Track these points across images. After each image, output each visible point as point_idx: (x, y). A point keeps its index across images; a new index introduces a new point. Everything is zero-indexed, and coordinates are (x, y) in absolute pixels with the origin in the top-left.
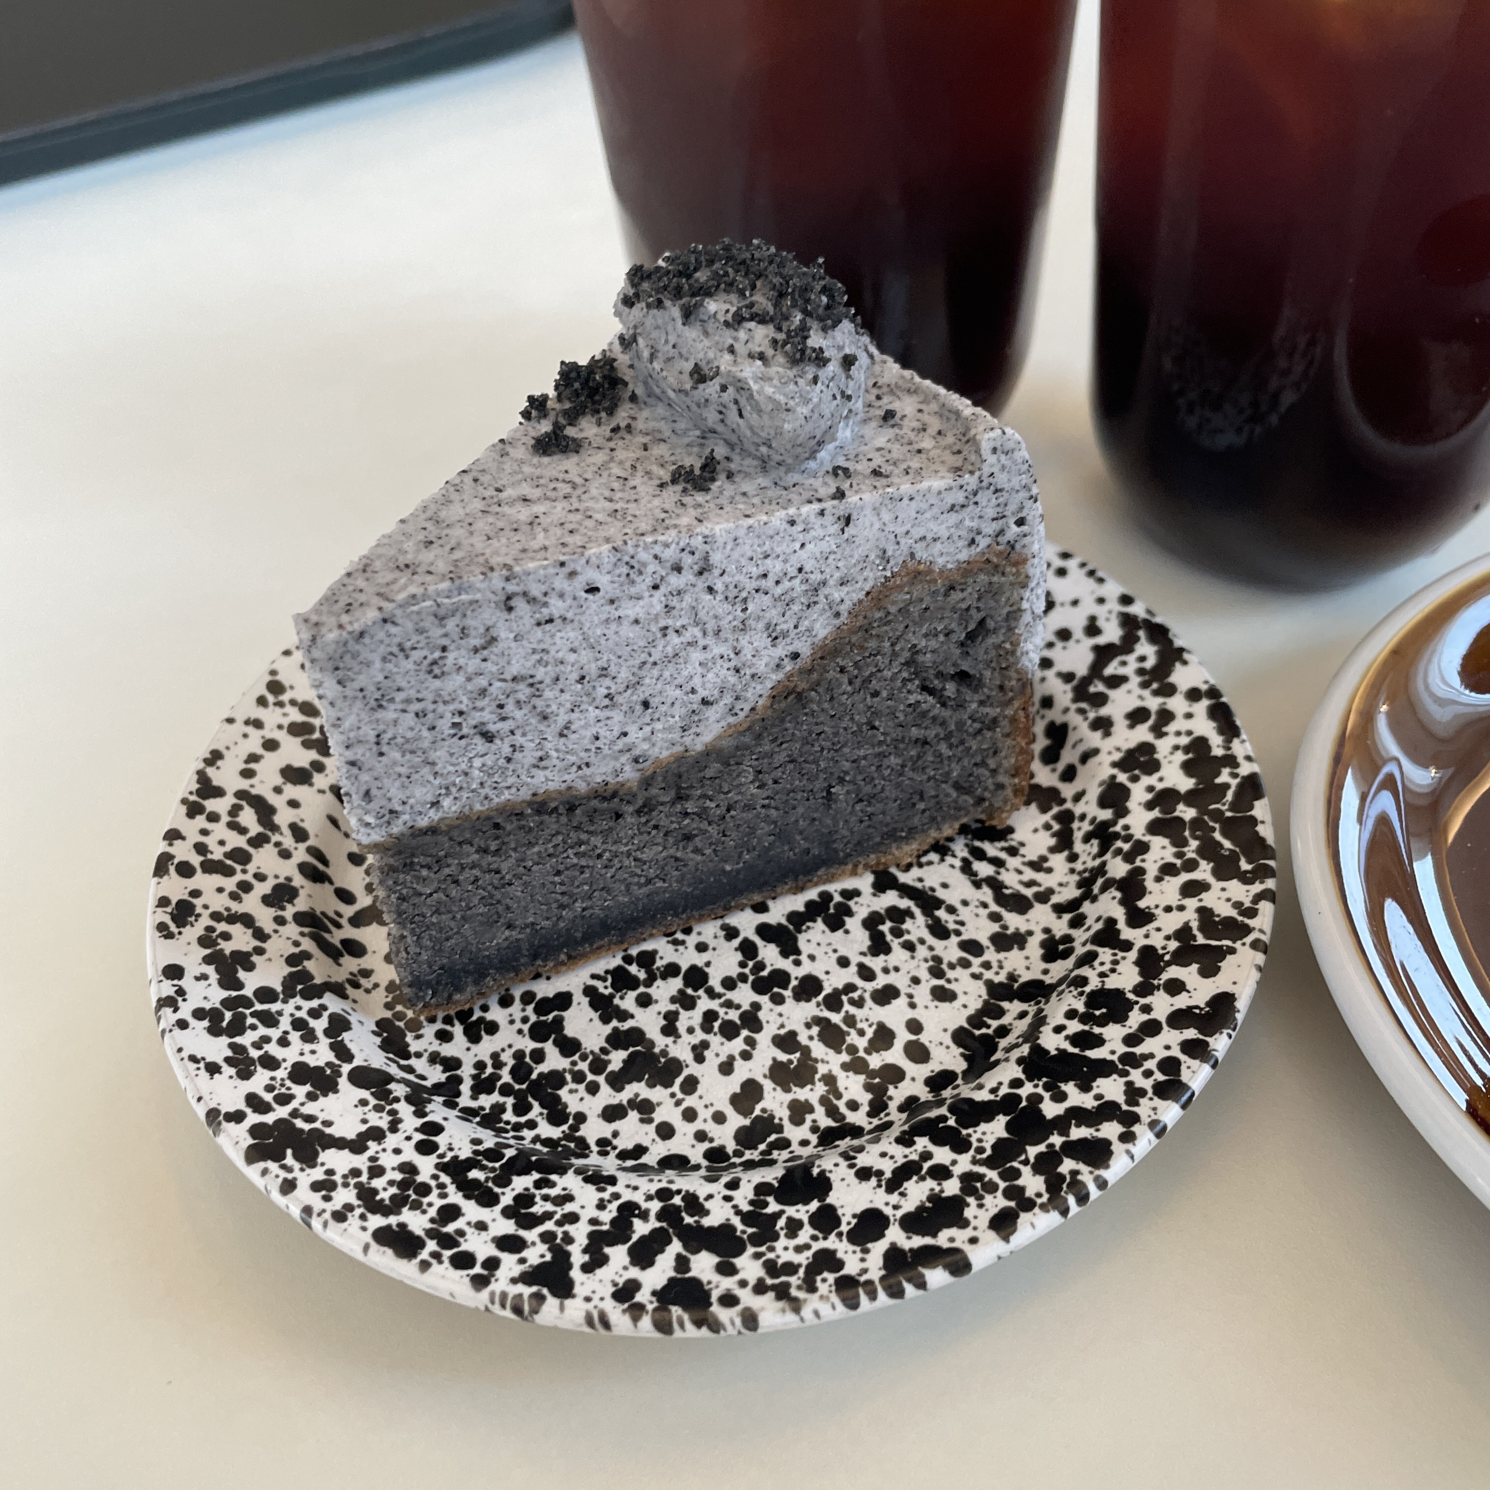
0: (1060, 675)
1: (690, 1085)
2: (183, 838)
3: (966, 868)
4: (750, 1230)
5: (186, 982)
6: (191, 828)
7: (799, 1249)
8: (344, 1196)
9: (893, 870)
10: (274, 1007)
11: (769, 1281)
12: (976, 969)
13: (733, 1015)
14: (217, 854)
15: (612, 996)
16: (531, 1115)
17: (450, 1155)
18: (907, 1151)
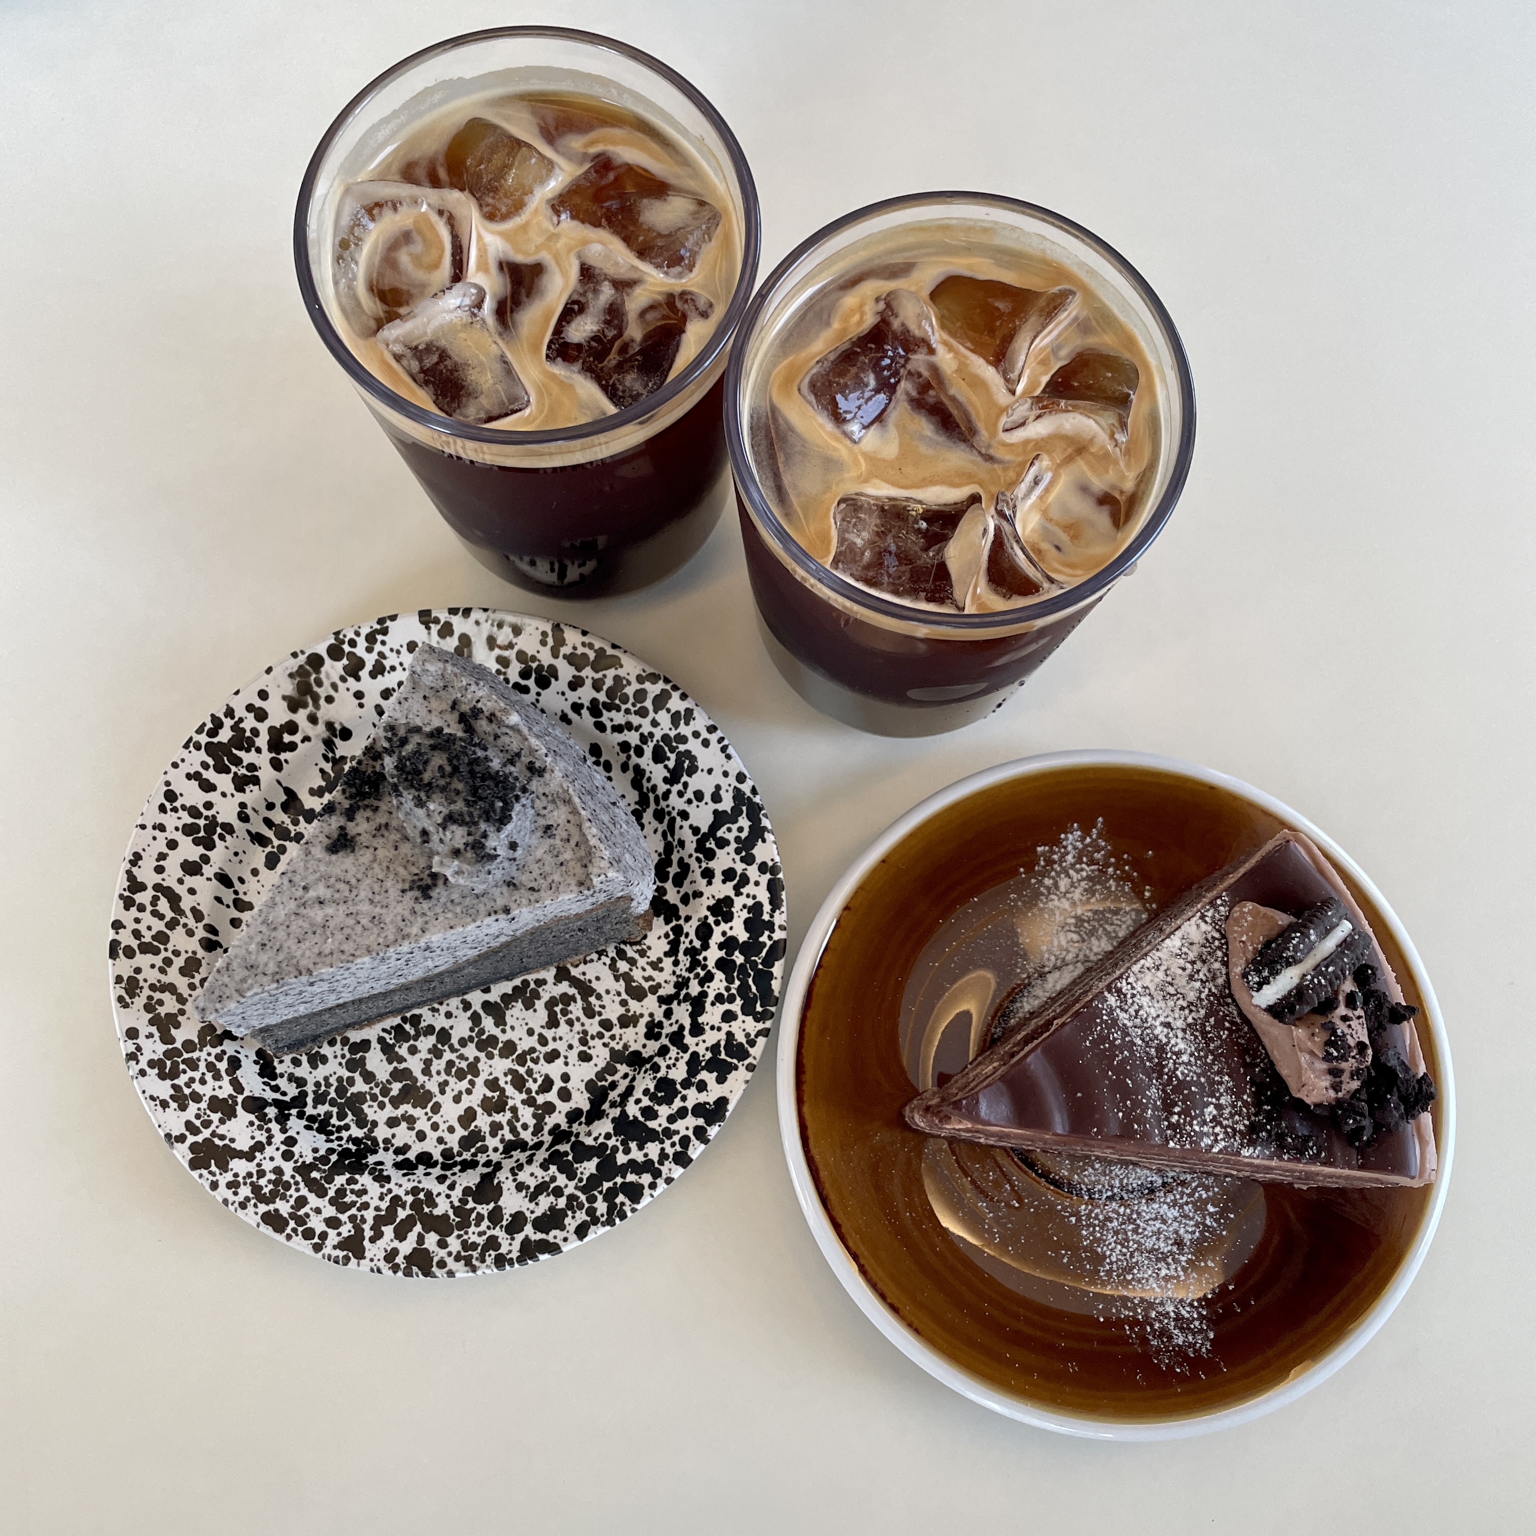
0: (691, 827)
1: (437, 1108)
2: (125, 927)
3: (613, 967)
4: (457, 1219)
5: (141, 1041)
6: (128, 918)
7: (481, 1234)
8: (245, 1191)
9: (569, 966)
10: (195, 1055)
11: (463, 1254)
12: (606, 1040)
13: (464, 1065)
14: (147, 938)
15: (394, 1045)
16: (347, 1121)
17: (301, 1160)
18: (544, 1174)
